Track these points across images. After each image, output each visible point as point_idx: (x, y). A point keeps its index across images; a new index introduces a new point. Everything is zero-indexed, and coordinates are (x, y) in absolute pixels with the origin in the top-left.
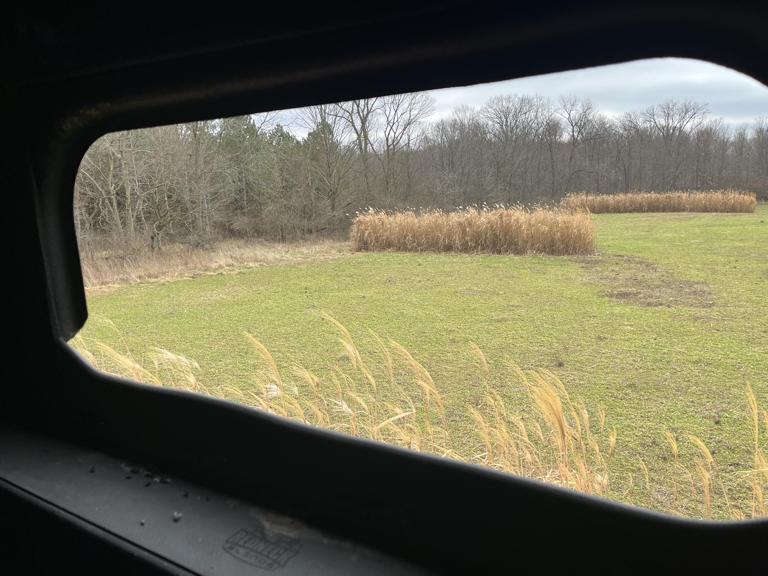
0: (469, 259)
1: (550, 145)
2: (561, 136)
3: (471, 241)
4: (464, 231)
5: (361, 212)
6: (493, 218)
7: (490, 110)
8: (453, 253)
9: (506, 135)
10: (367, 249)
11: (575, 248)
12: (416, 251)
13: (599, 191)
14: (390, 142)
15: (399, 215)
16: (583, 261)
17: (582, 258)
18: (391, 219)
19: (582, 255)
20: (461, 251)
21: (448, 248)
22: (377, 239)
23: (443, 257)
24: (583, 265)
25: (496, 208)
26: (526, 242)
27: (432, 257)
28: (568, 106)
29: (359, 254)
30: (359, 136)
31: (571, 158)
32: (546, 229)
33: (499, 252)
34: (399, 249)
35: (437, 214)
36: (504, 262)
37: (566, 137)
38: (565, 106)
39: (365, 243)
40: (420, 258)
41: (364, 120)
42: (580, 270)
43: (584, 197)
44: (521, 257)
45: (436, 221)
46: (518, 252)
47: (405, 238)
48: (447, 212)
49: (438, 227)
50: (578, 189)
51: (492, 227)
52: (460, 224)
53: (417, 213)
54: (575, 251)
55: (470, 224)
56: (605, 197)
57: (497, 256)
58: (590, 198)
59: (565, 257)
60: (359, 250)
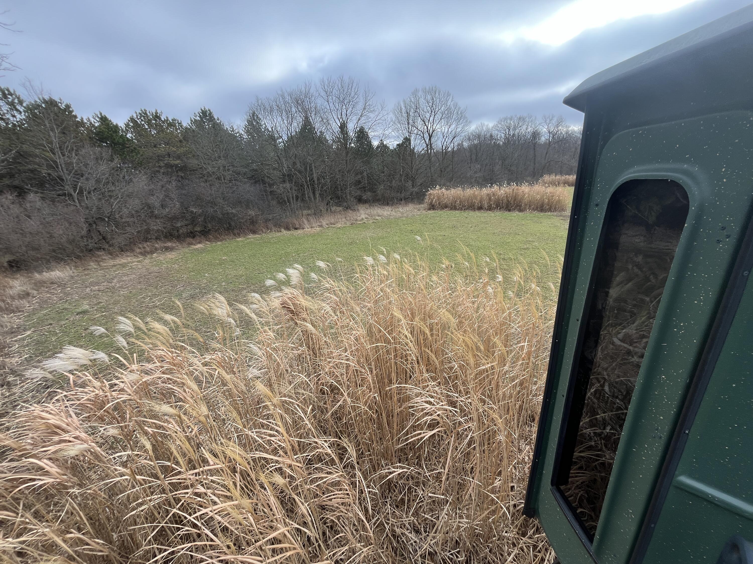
0: (493, 215)
1: (534, 146)
3: (494, 204)
4: (490, 199)
5: (431, 189)
6: (508, 191)
7: (499, 125)
9: (508, 141)
10: (434, 209)
13: (561, 173)
14: (444, 148)
15: (453, 190)
16: (561, 216)
17: (559, 214)
18: (448, 192)
25: (510, 185)
26: (526, 205)
28: (548, 121)
30: (427, 146)
31: (547, 153)
32: (538, 197)
35: (475, 189)
36: (515, 217)
39: (433, 206)
40: (465, 214)
41: (430, 137)
42: (561, 221)
44: (523, 213)
45: (474, 193)
46: (521, 210)
47: (455, 203)
48: (481, 188)
49: (475, 197)
51: (507, 196)
52: (488, 195)
53: (463, 189)
54: (555, 210)
55: (494, 194)
57: (507, 213)
60: (429, 209)
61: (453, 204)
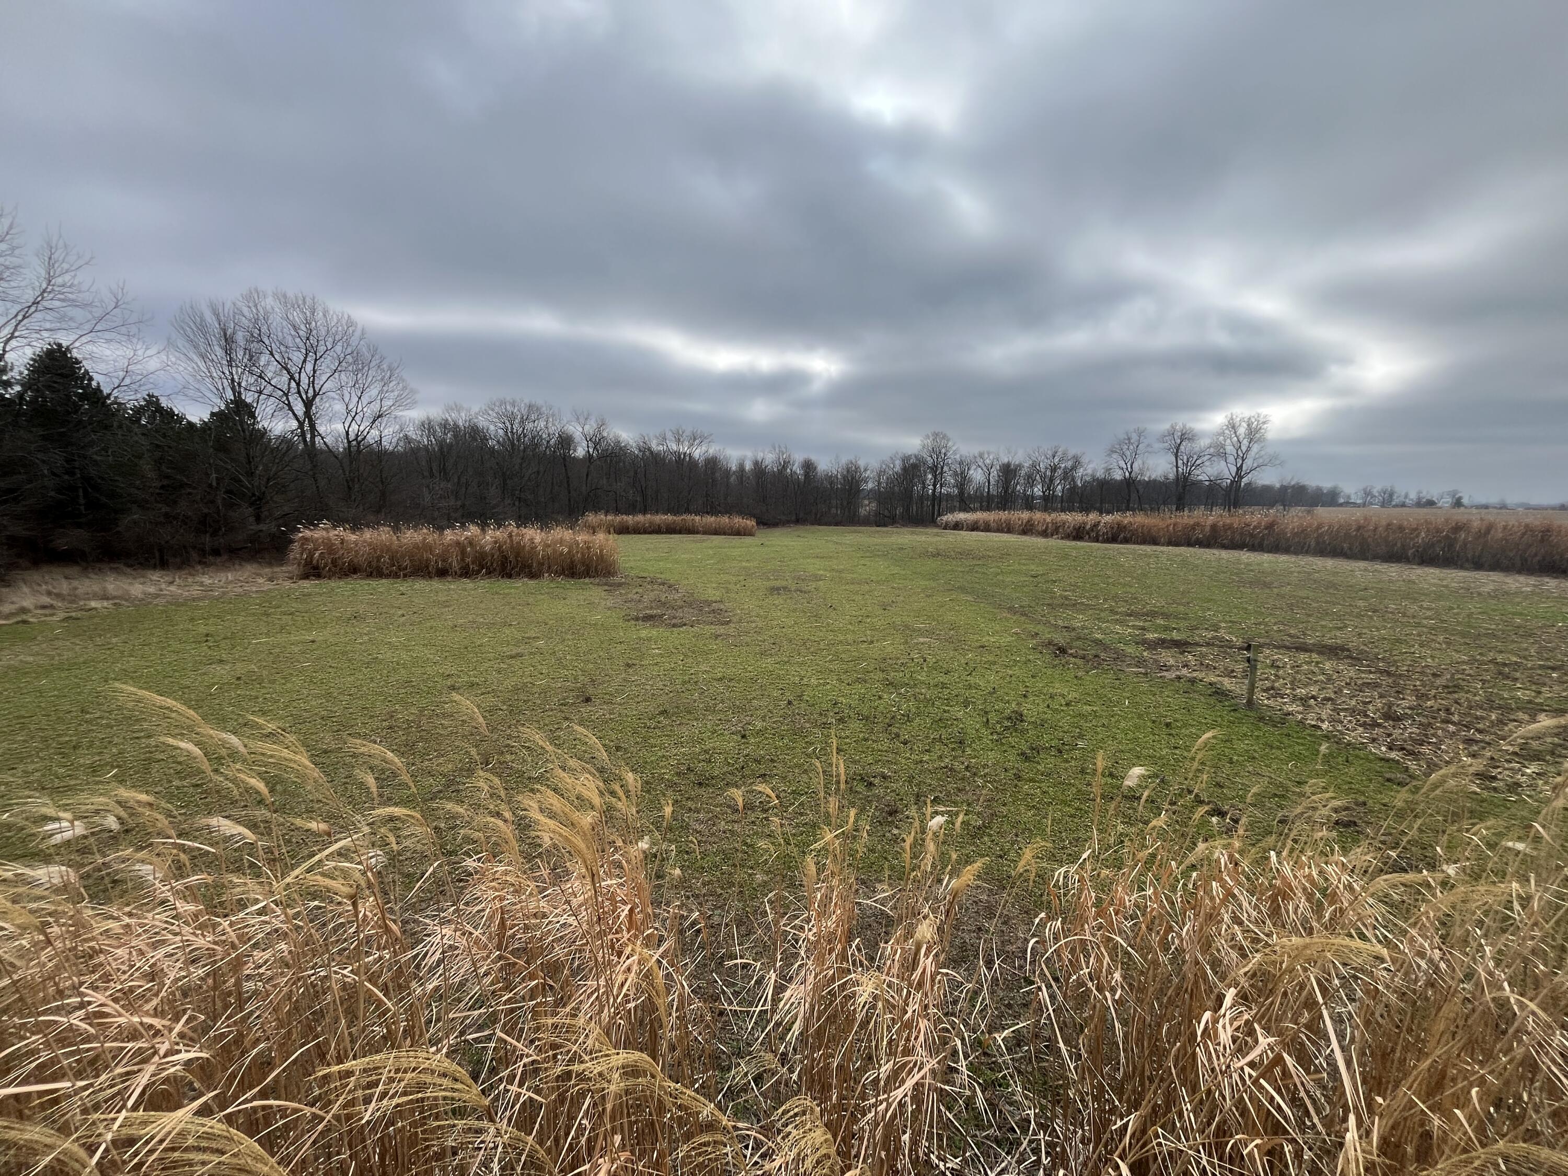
0: (471, 585)
1: (564, 459)
2: (575, 450)
3: (473, 563)
4: (463, 552)
5: (306, 526)
6: (501, 537)
7: (490, 411)
8: (450, 579)
9: (513, 444)
10: (319, 576)
11: (596, 570)
12: (396, 576)
13: (617, 511)
14: (352, 437)
15: (367, 530)
16: (606, 584)
17: (604, 580)
18: (356, 536)
19: (604, 578)
20: (461, 576)
21: (442, 573)
22: (334, 562)
23: (436, 584)
24: (606, 588)
25: (504, 526)
26: (542, 564)
27: (420, 584)
28: (582, 420)
29: (306, 584)
30: (301, 425)
31: (587, 475)
32: (564, 549)
33: (510, 576)
34: (370, 575)
35: (425, 531)
36: (517, 588)
37: (580, 452)
38: (578, 419)
39: (316, 568)
40: (403, 586)
41: (308, 404)
42: (603, 593)
43: (603, 517)
44: (537, 582)
45: (425, 539)
46: (533, 576)
47: (379, 560)
48: (441, 529)
49: (429, 548)
50: (596, 509)
51: (500, 547)
52: (458, 543)
53: (396, 529)
54: (597, 574)
55: (471, 543)
56: (625, 517)
57: (506, 583)
58: (610, 518)
59: (587, 580)
60: (306, 576)
61: (374, 564)
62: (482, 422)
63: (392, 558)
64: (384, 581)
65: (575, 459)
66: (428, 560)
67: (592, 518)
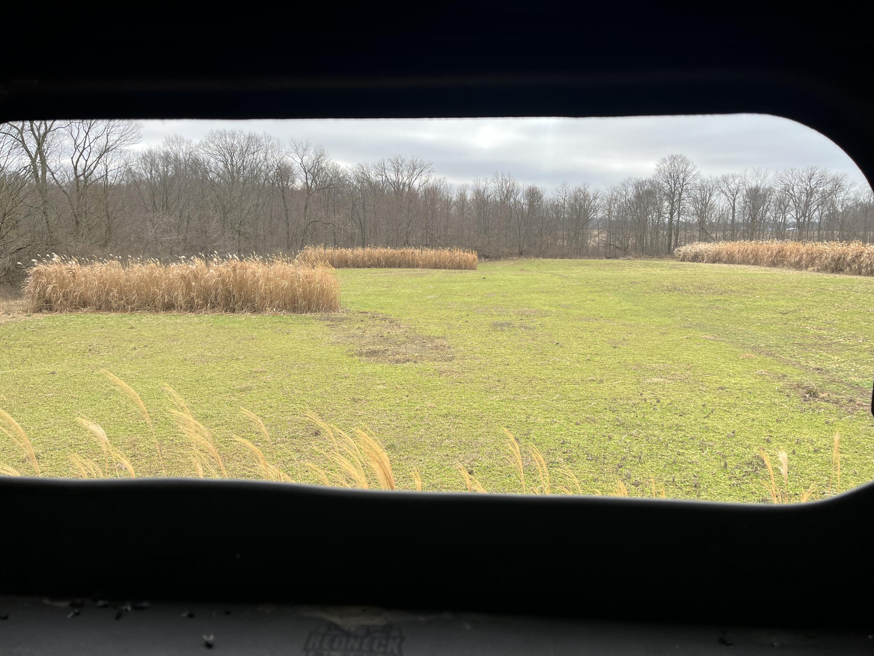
0: (196, 320)
1: (283, 191)
2: (293, 182)
3: (198, 297)
4: (188, 285)
5: (39, 260)
6: (224, 271)
7: (211, 145)
8: (175, 312)
9: (233, 177)
10: (51, 309)
11: (318, 305)
12: (125, 310)
13: (336, 244)
14: (80, 171)
15: (97, 264)
16: (327, 319)
17: (326, 315)
18: (86, 269)
19: (326, 312)
20: (185, 310)
21: (169, 307)
22: (65, 296)
23: (162, 317)
24: (328, 322)
25: (228, 259)
26: (264, 299)
27: (148, 318)
28: (300, 151)
29: (39, 316)
30: (33, 161)
31: (306, 207)
32: (286, 283)
33: (233, 311)
34: (99, 309)
35: (152, 265)
36: (241, 323)
37: (299, 184)
38: (297, 150)
39: (48, 302)
40: (131, 319)
41: (40, 141)
42: (326, 328)
43: (322, 250)
44: (259, 316)
45: (151, 273)
46: (255, 310)
47: (108, 294)
48: (166, 263)
49: (155, 281)
50: (316, 242)
51: (223, 281)
52: (183, 277)
53: (124, 262)
54: (318, 309)
55: (196, 277)
56: (344, 250)
57: (230, 316)
58: (329, 251)
59: (308, 315)
60: (39, 310)
61: (103, 298)
62: (202, 155)
63: (120, 292)
64: (113, 314)
65: (294, 192)
66: (155, 293)
67: (311, 251)
